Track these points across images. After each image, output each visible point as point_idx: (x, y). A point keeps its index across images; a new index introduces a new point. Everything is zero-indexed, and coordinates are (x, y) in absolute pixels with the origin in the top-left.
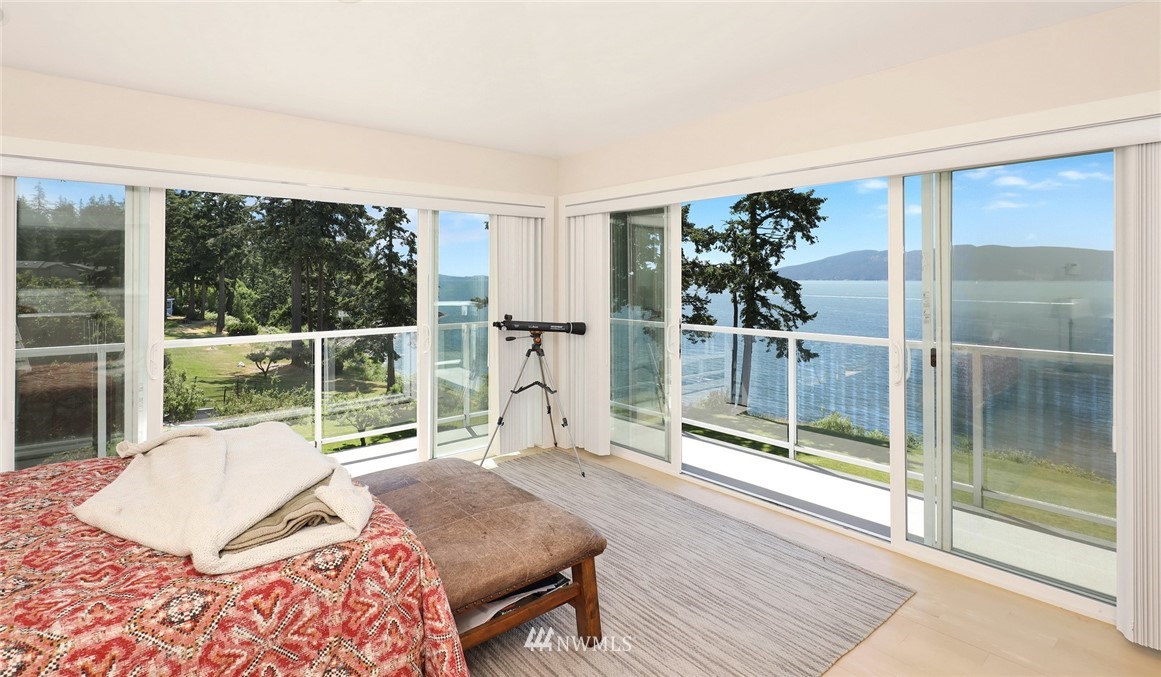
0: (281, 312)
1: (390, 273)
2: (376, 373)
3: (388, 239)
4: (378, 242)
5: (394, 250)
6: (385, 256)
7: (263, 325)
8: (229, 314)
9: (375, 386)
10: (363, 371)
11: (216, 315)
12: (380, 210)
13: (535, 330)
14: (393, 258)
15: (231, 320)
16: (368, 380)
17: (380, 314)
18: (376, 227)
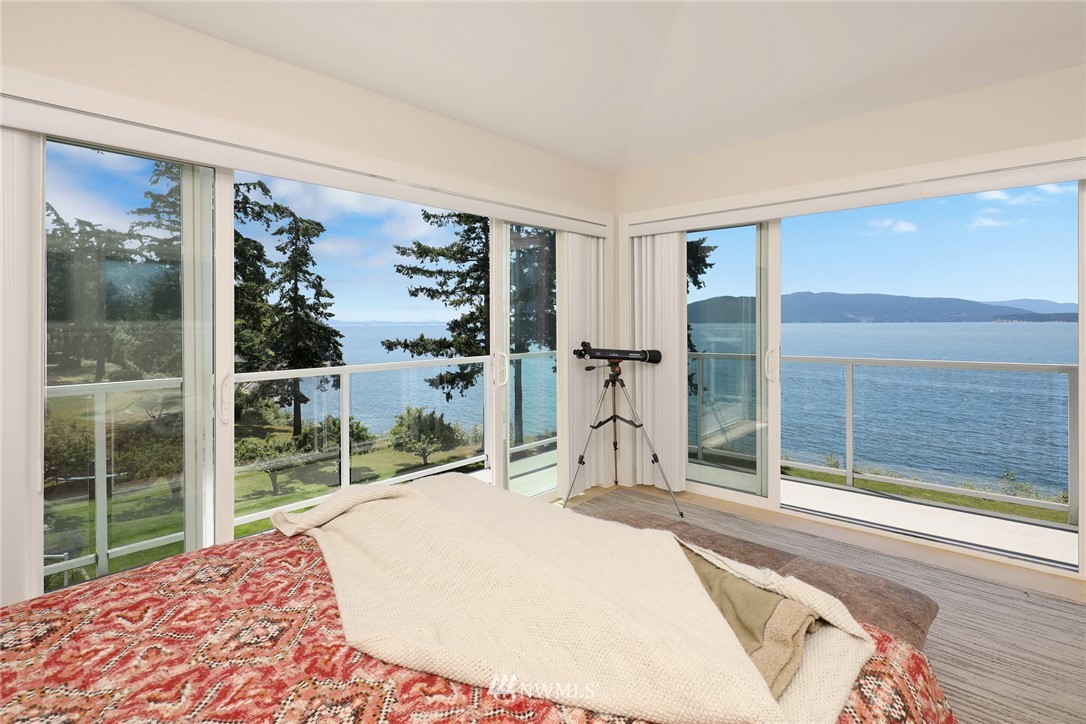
0: (170, 358)
1: (297, 317)
2: (276, 418)
3: (293, 281)
4: (283, 285)
5: (300, 293)
6: (291, 299)
7: (149, 372)
8: (108, 362)
9: (272, 430)
10: (260, 415)
11: (95, 362)
12: (285, 253)
13: (614, 358)
14: (297, 300)
15: (110, 367)
16: (268, 424)
17: (287, 358)
18: (279, 270)
